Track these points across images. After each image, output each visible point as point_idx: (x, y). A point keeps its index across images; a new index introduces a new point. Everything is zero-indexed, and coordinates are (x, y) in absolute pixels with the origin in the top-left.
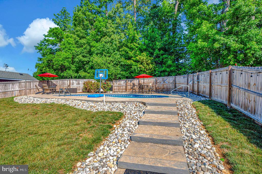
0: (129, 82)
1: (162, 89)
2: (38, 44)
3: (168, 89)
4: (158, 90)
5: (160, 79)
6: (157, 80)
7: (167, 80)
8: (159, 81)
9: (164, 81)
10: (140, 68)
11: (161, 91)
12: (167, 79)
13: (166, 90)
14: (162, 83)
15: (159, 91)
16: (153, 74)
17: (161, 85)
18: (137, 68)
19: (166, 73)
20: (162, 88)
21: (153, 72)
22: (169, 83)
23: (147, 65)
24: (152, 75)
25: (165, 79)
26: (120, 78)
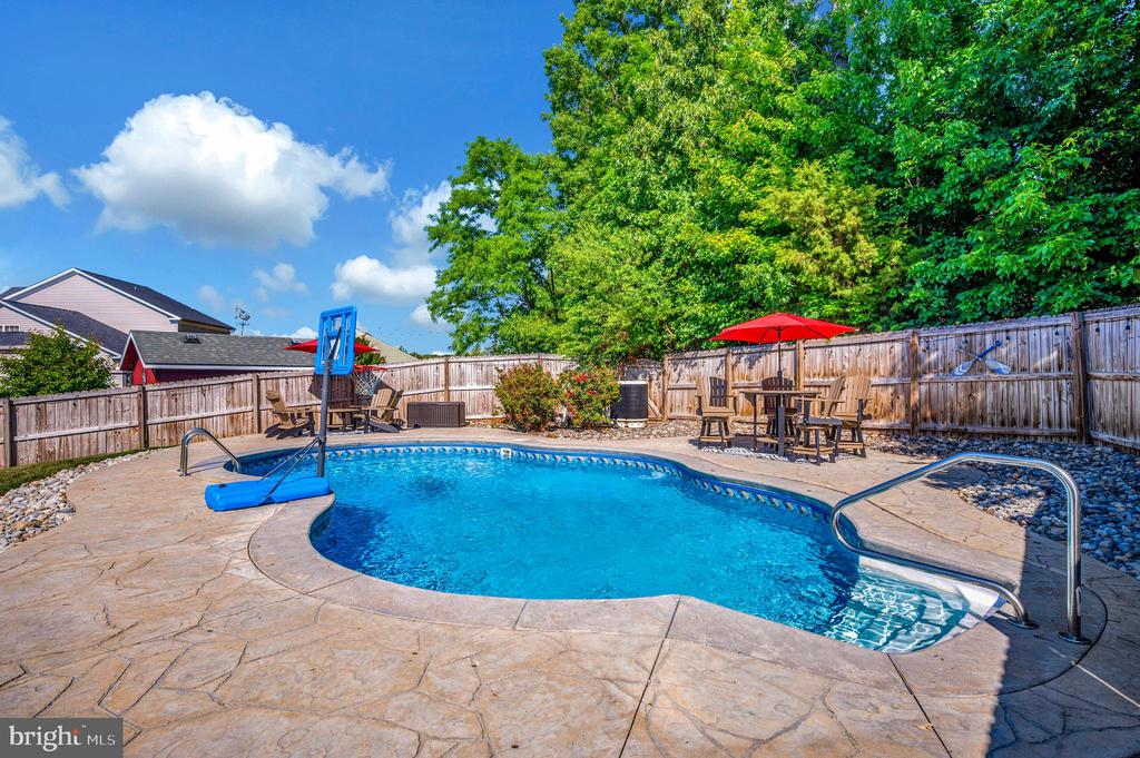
0: (743, 365)
1: (962, 422)
2: (431, 217)
3: (1013, 423)
4: (931, 425)
5: (943, 344)
6: (923, 346)
7: (1003, 351)
8: (933, 356)
9: (976, 358)
10: (796, 270)
11: (954, 432)
12: (1002, 336)
13: (998, 429)
14: (959, 371)
15: (934, 432)
16: (896, 307)
17: (951, 388)
18: (773, 275)
19: (998, 295)
20: (961, 409)
21: (892, 293)
22: (1024, 376)
23: (839, 248)
24: (889, 311)
25: (983, 343)
26: (696, 345)
